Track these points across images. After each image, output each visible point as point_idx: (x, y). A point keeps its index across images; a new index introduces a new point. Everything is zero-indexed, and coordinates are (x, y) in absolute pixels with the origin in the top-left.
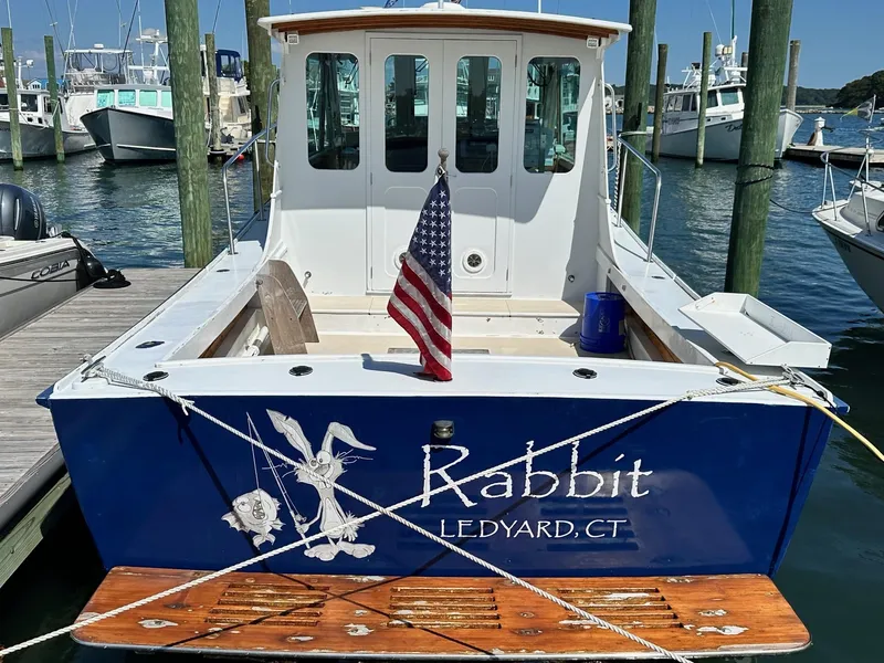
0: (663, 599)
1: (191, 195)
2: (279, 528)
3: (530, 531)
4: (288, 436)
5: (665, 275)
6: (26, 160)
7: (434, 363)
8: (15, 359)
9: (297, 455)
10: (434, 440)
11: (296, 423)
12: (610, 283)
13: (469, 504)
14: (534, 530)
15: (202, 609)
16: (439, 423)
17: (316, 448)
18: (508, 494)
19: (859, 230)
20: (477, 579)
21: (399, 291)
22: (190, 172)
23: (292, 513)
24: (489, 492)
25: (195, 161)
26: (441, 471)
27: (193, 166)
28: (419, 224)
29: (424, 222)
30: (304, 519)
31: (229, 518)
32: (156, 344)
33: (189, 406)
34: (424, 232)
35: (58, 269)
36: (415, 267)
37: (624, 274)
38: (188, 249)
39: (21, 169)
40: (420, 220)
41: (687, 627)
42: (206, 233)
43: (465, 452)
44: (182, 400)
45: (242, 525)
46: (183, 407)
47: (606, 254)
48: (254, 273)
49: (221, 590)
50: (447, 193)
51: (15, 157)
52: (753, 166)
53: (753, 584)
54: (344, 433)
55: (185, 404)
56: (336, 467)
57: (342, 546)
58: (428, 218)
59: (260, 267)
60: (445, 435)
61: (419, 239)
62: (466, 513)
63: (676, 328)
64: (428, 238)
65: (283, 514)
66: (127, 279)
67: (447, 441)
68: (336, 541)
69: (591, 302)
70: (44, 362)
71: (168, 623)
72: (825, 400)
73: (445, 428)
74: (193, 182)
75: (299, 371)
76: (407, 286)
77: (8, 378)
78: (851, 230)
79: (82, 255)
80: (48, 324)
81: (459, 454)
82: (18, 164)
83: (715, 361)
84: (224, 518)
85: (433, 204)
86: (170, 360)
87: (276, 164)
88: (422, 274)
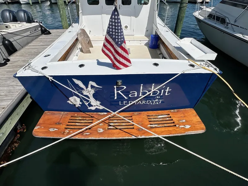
0: (171, 117)
1: (61, 11)
2: (81, 104)
3: (141, 103)
4: (79, 85)
5: (168, 31)
6: (32, 3)
7: (115, 65)
8: (25, 54)
9: (82, 89)
10: (117, 85)
11: (81, 82)
12: (156, 32)
13: (126, 98)
14: (142, 103)
15: (64, 124)
16: (118, 81)
17: (87, 87)
18: (136, 96)
19: (203, 18)
20: (128, 113)
21: (104, 45)
22: (60, 6)
23: (83, 101)
24: (131, 95)
25: (61, 3)
26: (119, 92)
27: (61, 4)
28: (109, 24)
29: (111, 23)
30: (87, 102)
31: (69, 102)
32: (49, 55)
33: (51, 79)
34: (111, 27)
35: (36, 30)
36: (109, 38)
37: (160, 31)
38: (63, 24)
39: (32, 5)
40: (109, 22)
41: (177, 126)
42: (66, 20)
43: (125, 87)
44: (49, 77)
45: (72, 103)
46: (50, 79)
47: (155, 25)
48: (77, 32)
49: (69, 118)
50: (118, 13)
51: (30, 3)
52: (184, 3)
53: (191, 111)
54: (94, 84)
55: (50, 78)
56: (93, 92)
57: (96, 107)
58: (112, 22)
59: (78, 31)
60: (120, 84)
61: (109, 29)
62: (125, 100)
63: (174, 47)
64: (112, 29)
65: (81, 101)
66: (51, 32)
67: (120, 85)
68: (95, 106)
69: (152, 37)
70: (31, 55)
71: (56, 129)
72: (217, 71)
73: (120, 82)
74: (61, 8)
75: (81, 66)
76: (107, 44)
77: (23, 59)
78: (201, 18)
79: (41, 27)
80: (33, 44)
81: (124, 88)
82: (31, 4)
83: (187, 59)
84: (68, 102)
85: (113, 17)
86: (50, 62)
87: (80, 4)
88: (111, 40)
